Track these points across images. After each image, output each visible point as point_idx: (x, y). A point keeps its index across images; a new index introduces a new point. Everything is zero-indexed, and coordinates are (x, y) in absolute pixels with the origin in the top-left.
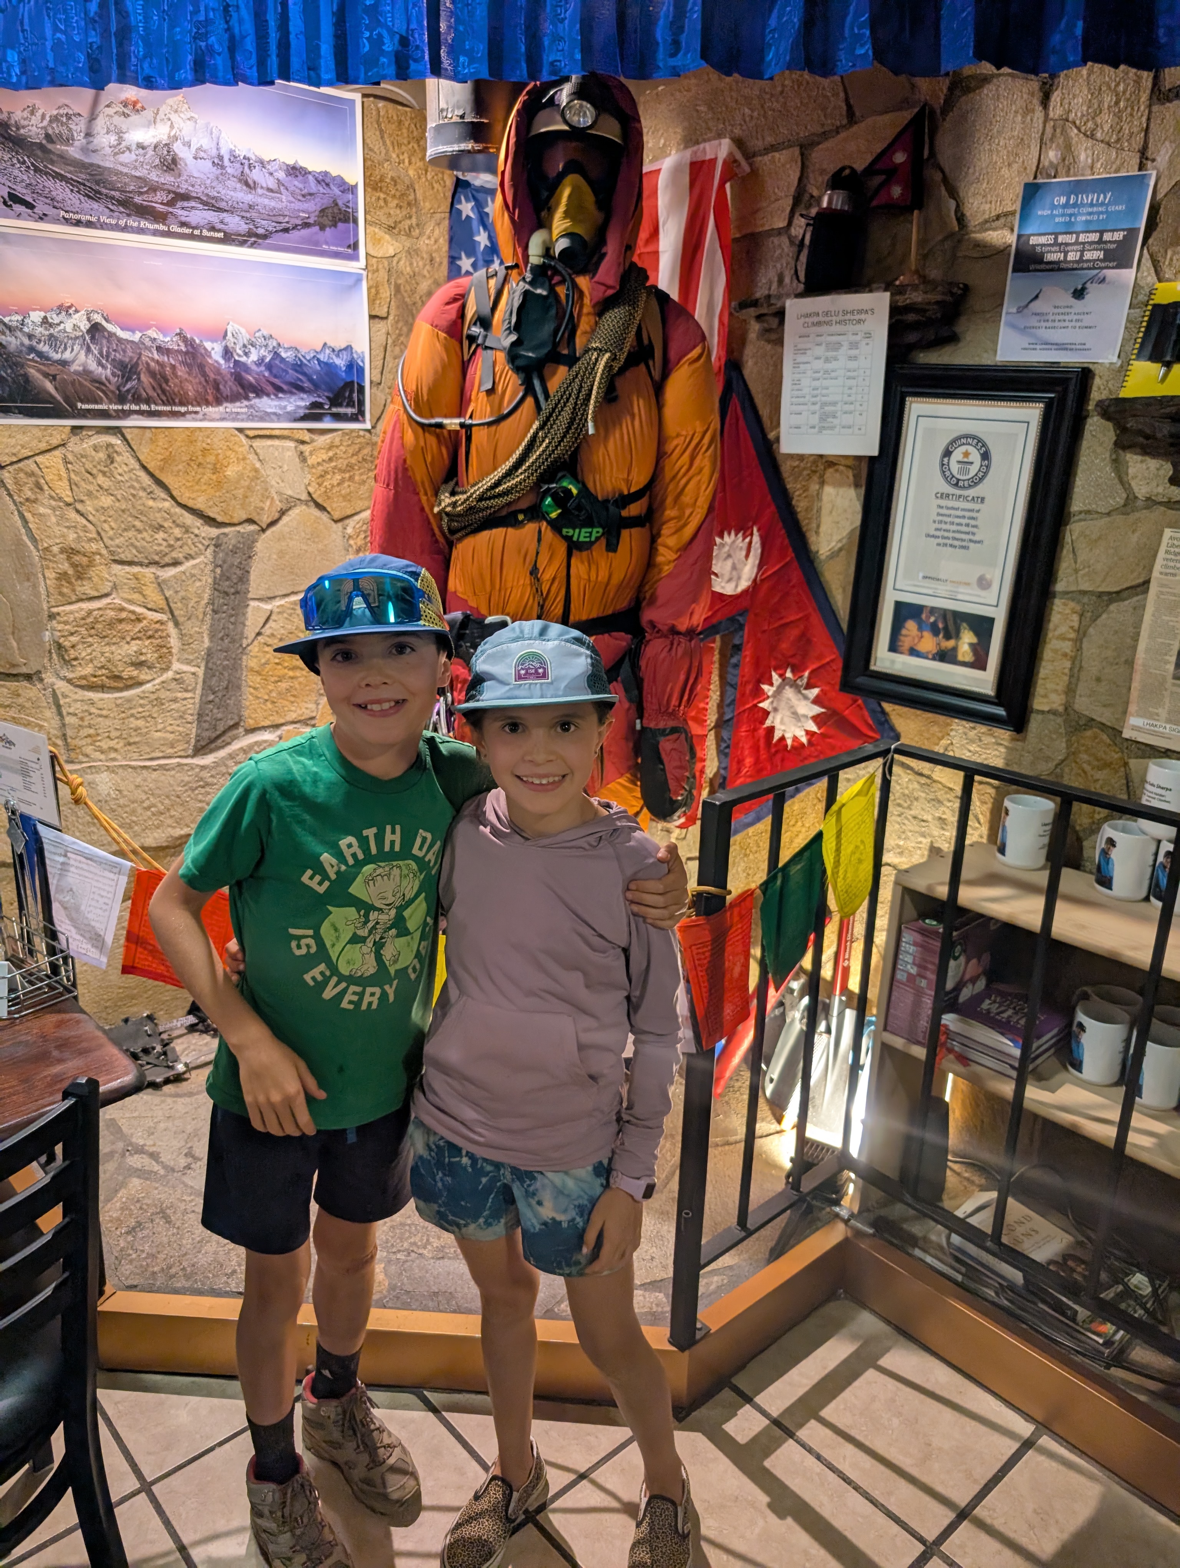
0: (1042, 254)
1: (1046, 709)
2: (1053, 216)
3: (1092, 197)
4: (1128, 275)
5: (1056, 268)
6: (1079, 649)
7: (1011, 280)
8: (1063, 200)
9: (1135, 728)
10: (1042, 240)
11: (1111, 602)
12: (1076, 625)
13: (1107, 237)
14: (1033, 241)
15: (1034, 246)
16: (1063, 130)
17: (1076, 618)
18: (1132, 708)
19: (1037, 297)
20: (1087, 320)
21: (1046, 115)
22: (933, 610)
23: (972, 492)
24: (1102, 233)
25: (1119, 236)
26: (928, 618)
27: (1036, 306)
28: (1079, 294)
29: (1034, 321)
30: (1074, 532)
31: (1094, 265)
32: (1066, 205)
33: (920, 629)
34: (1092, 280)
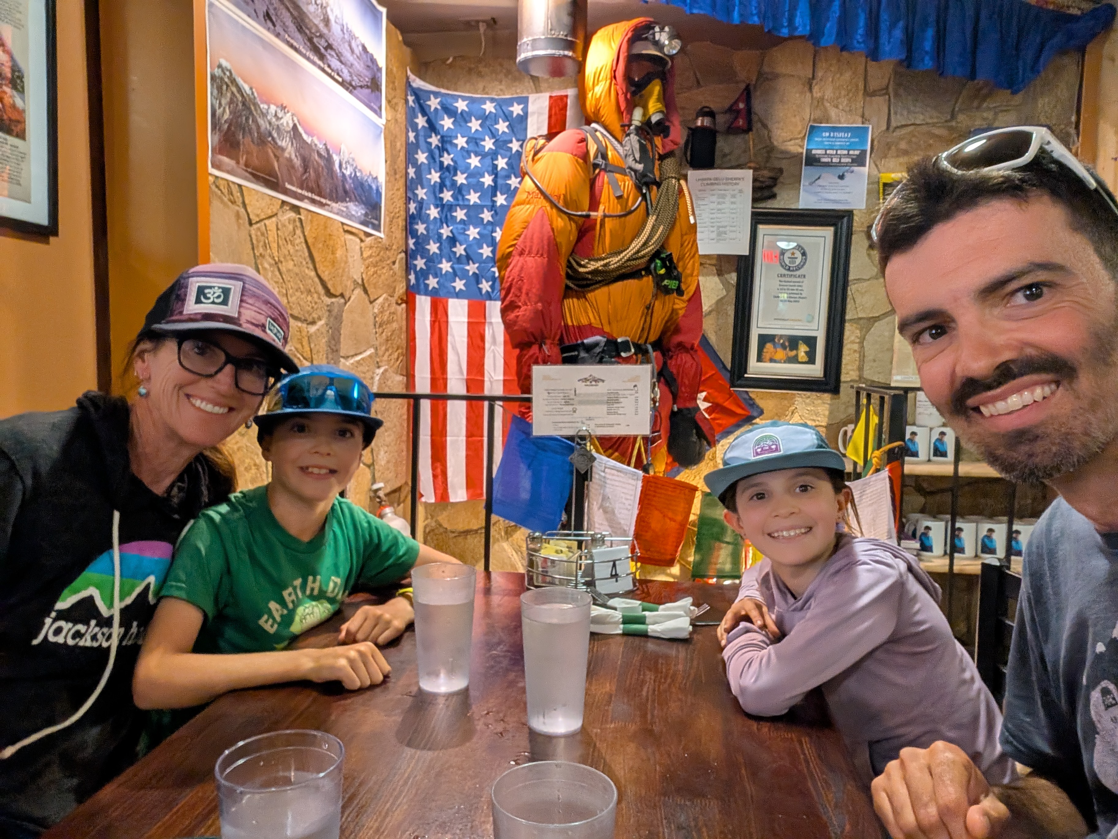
0: (819, 158)
1: (849, 379)
2: (822, 142)
3: (842, 134)
4: (865, 170)
5: (827, 165)
6: (863, 347)
7: (805, 171)
8: (827, 134)
9: (896, 381)
10: (819, 152)
11: (876, 321)
12: (859, 335)
13: (851, 152)
14: (814, 152)
15: (815, 155)
16: (823, 104)
17: (858, 331)
18: (894, 371)
19: (819, 178)
20: (848, 190)
21: (812, 96)
22: (781, 336)
23: (798, 273)
24: (849, 151)
25: (857, 152)
26: (779, 340)
27: (820, 182)
28: (841, 177)
29: (819, 189)
30: (852, 289)
31: (846, 165)
32: (829, 137)
33: (775, 347)
34: (847, 171)
